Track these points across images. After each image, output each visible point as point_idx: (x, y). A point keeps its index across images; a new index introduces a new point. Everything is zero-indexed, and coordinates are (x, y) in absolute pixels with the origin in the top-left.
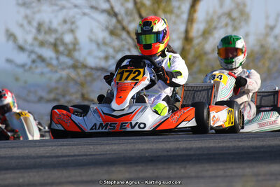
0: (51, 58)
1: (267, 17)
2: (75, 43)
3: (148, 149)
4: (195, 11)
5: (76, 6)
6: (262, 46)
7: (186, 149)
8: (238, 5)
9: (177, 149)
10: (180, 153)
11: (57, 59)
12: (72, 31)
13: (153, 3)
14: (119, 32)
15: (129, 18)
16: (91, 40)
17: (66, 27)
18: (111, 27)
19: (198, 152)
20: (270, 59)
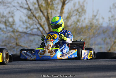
0: (4, 28)
1: (93, 12)
2: (14, 22)
3: (44, 66)
4: (63, 9)
5: (14, 6)
6: (91, 24)
7: (60, 66)
8: (81, 6)
9: (56, 66)
10: (57, 68)
11: (6, 28)
12: (12, 17)
13: (46, 5)
14: (32, 17)
15: (36, 11)
16: (20, 21)
17: (10, 15)
18: (28, 15)
19: (64, 68)
20: (94, 29)
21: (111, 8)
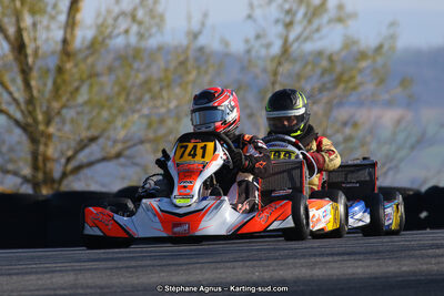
21: (251, 6)
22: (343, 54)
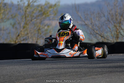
22: (45, 6)
